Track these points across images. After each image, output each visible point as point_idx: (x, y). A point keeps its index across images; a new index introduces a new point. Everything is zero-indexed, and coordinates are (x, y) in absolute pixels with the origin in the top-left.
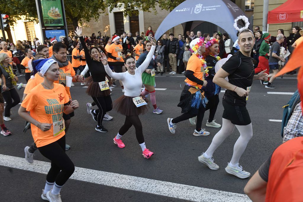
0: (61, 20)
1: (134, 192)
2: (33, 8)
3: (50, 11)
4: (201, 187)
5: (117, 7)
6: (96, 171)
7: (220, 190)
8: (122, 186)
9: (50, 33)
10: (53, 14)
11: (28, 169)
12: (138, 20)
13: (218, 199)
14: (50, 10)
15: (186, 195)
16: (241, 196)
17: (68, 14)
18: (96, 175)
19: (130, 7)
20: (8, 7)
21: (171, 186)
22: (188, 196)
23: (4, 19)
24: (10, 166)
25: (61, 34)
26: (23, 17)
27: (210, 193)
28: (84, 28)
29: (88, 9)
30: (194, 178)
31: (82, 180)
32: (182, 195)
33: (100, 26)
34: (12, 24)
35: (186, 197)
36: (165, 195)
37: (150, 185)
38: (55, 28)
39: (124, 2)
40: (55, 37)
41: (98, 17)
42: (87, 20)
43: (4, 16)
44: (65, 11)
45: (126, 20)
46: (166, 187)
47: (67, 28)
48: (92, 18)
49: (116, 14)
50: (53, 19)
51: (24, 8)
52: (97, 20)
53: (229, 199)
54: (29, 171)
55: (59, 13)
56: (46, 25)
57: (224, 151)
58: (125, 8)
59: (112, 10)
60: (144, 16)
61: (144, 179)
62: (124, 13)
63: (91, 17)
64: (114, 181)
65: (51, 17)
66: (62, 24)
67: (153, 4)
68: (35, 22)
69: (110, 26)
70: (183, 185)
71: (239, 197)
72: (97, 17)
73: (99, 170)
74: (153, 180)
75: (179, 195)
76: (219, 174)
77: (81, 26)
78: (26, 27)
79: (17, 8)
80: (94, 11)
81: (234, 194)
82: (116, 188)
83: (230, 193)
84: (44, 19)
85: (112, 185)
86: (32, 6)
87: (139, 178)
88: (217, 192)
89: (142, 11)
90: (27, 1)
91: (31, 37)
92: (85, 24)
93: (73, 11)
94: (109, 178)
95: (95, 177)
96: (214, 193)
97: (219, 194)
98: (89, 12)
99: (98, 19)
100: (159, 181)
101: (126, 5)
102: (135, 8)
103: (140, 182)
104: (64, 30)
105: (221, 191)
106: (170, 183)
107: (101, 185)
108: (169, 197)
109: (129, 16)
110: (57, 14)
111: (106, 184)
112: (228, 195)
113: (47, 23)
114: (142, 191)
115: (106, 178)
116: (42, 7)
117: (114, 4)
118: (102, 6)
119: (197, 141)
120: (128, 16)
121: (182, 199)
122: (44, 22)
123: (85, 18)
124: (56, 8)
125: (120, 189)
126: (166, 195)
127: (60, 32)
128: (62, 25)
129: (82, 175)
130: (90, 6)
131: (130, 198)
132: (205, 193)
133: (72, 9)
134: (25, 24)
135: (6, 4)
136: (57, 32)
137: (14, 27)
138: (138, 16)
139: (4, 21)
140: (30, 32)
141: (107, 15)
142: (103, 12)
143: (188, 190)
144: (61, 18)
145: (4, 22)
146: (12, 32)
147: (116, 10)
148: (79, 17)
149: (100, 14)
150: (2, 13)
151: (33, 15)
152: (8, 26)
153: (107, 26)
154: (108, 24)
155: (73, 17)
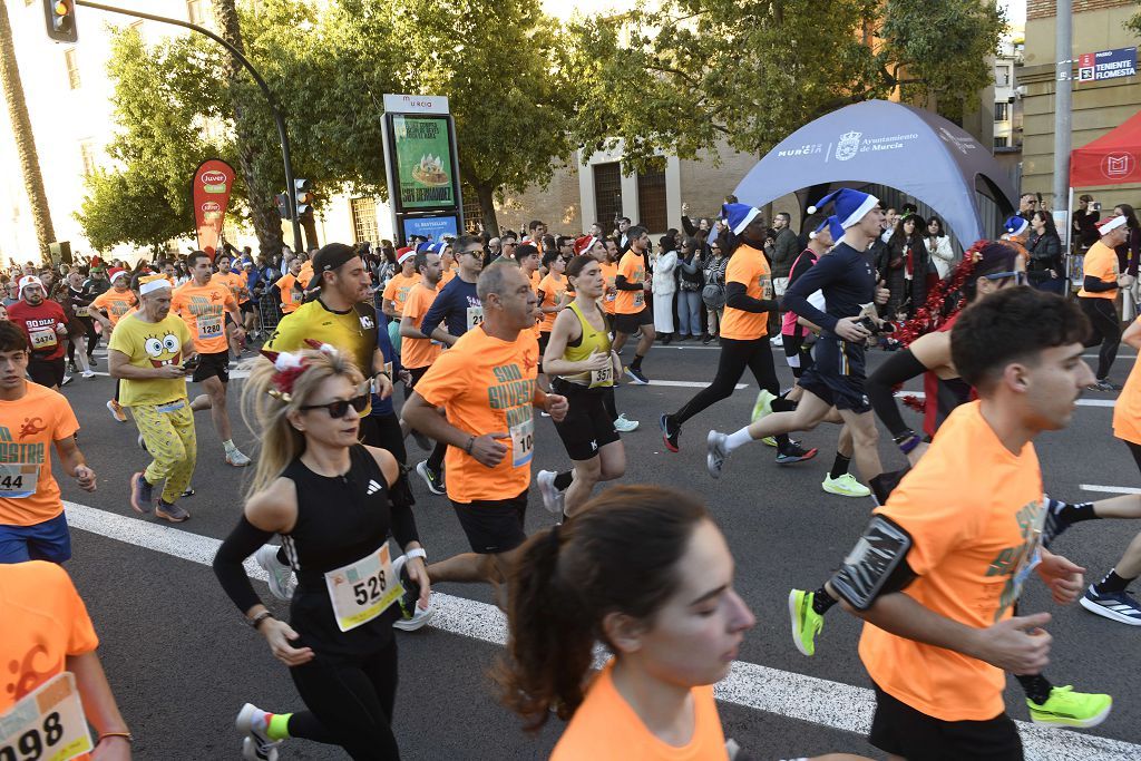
0: (447, 190)
3: (419, 167)
5: (603, 150)
9: (417, 225)
10: (427, 175)
12: (664, 186)
14: (420, 162)
17: (468, 173)
19: (640, 146)
20: (313, 160)
23: (300, 190)
25: (447, 229)
26: (352, 184)
29: (523, 160)
33: (551, 206)
34: (319, 206)
38: (428, 212)
39: (622, 134)
41: (548, 177)
42: (517, 190)
44: (460, 164)
45: (629, 186)
47: (461, 211)
48: (530, 183)
49: (598, 169)
50: (427, 190)
51: (354, 162)
52: (544, 187)
55: (441, 171)
56: (405, 205)
58: (626, 150)
59: (588, 159)
60: (682, 174)
62: (622, 166)
63: (528, 178)
65: (420, 181)
66: (449, 199)
67: (709, 136)
68: (379, 199)
69: (582, 204)
72: (544, 178)
78: (353, 213)
79: (336, 162)
80: (539, 163)
84: (402, 187)
86: (372, 156)
89: (677, 158)
90: (361, 142)
92: (509, 202)
93: (480, 163)
99: (549, 185)
101: (631, 142)
102: (657, 152)
104: (453, 219)
109: (638, 173)
110: (436, 172)
113: (409, 199)
116: (399, 157)
117: (598, 139)
118: (561, 147)
120: (634, 175)
122: (402, 196)
123: (513, 183)
124: (434, 158)
127: (444, 222)
128: (450, 202)
130: (528, 149)
133: (478, 159)
135: (307, 153)
136: (435, 224)
137: (324, 213)
138: (664, 172)
139: (302, 197)
140: (365, 227)
142: (564, 163)
144: (447, 183)
145: (300, 200)
146: (318, 225)
147: (600, 158)
148: (497, 179)
149: (555, 171)
150: (294, 176)
151: (376, 178)
152: (309, 210)
153: (571, 203)
154: (576, 199)
155: (478, 181)
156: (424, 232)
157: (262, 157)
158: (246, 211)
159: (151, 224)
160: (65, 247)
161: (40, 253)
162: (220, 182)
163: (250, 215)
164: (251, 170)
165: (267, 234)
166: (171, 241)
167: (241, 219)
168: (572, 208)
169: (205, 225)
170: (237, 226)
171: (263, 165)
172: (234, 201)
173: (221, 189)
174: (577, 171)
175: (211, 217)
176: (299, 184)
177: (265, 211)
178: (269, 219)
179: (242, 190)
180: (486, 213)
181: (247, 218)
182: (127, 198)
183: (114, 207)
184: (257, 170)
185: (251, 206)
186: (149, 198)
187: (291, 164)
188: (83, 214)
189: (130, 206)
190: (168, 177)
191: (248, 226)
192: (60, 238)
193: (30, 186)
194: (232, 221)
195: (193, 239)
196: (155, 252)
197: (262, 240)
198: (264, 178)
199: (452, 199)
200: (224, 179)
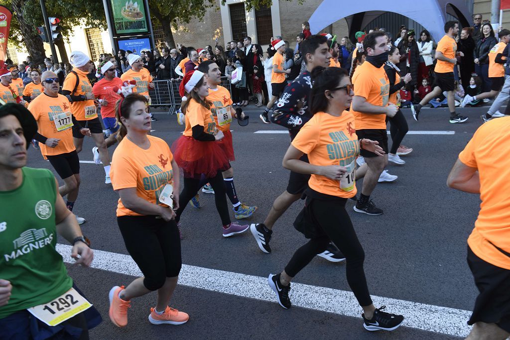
0: (143, 22)
2: (97, 4)
3: (125, 9)
4: (383, 296)
7: (415, 302)
8: (250, 295)
9: (126, 44)
10: (130, 13)
11: (98, 266)
12: (270, 16)
13: (412, 317)
14: (125, 6)
15: (357, 310)
16: (454, 311)
17: (155, 11)
18: (206, 276)
20: (59, 5)
21: (331, 294)
23: (53, 25)
24: (70, 262)
25: (144, 46)
26: (83, 21)
27: (398, 307)
29: (187, 2)
30: (371, 282)
32: (349, 310)
33: (206, 30)
34: (66, 33)
36: (321, 310)
37: (295, 292)
38: (133, 36)
41: (202, 13)
42: (185, 21)
43: (52, 20)
45: (250, 17)
46: (322, 296)
47: (152, 35)
48: (193, 16)
49: (232, 7)
50: (131, 23)
51: (84, 6)
52: (201, 19)
53: (432, 318)
54: (99, 270)
55: (139, 11)
56: (118, 32)
57: (422, 235)
59: (225, 1)
60: (280, 9)
62: (246, 5)
63: (191, 14)
64: (235, 285)
65: (126, 17)
66: (145, 28)
68: (103, 29)
69: (223, 28)
71: (450, 313)
72: (200, 13)
73: (211, 268)
74: (300, 284)
75: (345, 309)
76: (413, 274)
77: (175, 31)
78: (88, 37)
79: (73, 6)
80: (197, 4)
81: (441, 308)
82: (239, 298)
83: (433, 306)
84: (115, 22)
85: (232, 293)
86: (96, 2)
88: (411, 306)
91: (97, 53)
92: (181, 28)
93: (162, 6)
94: (228, 281)
95: (204, 279)
96: (405, 307)
97: (414, 308)
98: (189, 5)
99: (204, 18)
100: (311, 286)
104: (148, 40)
105: (417, 304)
106: (329, 289)
107: (214, 292)
108: (329, 313)
109: (255, 9)
110: (135, 12)
111: (222, 290)
112: (431, 311)
113: (120, 28)
115: (222, 280)
116: (112, 3)
120: (252, 11)
122: (116, 27)
123: (182, 17)
124: (134, 4)
125: (245, 299)
126: (324, 310)
127: (142, 42)
128: (145, 30)
129: (184, 277)
131: (262, 313)
132: (390, 306)
134: (86, 31)
136: (137, 43)
137: (69, 38)
138: (270, 8)
139: (54, 28)
140: (95, 46)
142: (211, 4)
144: (145, 19)
145: (53, 30)
146: (66, 45)
148: (173, 14)
149: (208, 9)
150: (49, 15)
151: (98, 16)
152: (59, 36)
153: (219, 28)
154: (220, 25)
155: (161, 16)
156: (130, 48)
157: (27, 4)
158: (20, 38)
162: (3, 20)
163: (23, 40)
164: (21, 11)
165: (35, 52)
167: (18, 42)
168: (218, 30)
170: (15, 47)
171: (28, 9)
172: (12, 31)
173: (4, 24)
174: (219, 9)
177: (32, 39)
178: (35, 42)
179: (17, 25)
180: (167, 35)
181: (21, 42)
184: (25, 12)
185: (24, 35)
187: (45, 8)
191: (23, 46)
198: (30, 17)
199: (147, 28)
200: (5, 17)
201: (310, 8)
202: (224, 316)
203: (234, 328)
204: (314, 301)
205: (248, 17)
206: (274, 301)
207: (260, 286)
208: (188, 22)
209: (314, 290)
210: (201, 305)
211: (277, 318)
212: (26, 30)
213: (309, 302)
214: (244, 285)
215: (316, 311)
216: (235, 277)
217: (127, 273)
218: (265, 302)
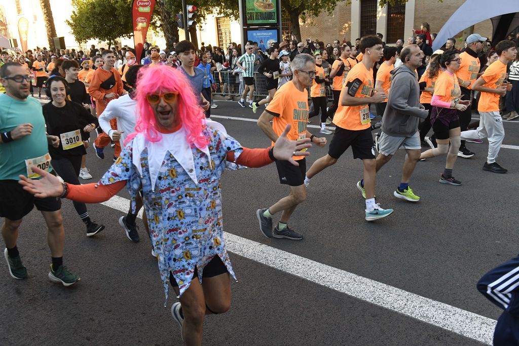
0: (273, 13)
1: (381, 308)
6: (318, 263)
8: (361, 296)
9: (254, 34)
10: (262, 4)
12: (404, 13)
17: (286, 3)
18: (318, 270)
21: (449, 311)
22: (482, 336)
23: (190, 12)
25: (271, 37)
26: (218, 9)
28: (307, 27)
31: (295, 273)
32: (470, 331)
33: (334, 24)
34: (199, 21)
35: (477, 336)
36: (437, 325)
37: (409, 302)
38: (261, 27)
40: (261, 41)
41: (333, 7)
42: (314, 14)
45: (381, 13)
46: (440, 311)
47: (281, 27)
48: (322, 10)
50: (260, 13)
52: (330, 13)
55: (270, 2)
56: (249, 22)
60: (415, 6)
61: (400, 291)
63: (321, 7)
64: (347, 284)
65: (258, 8)
66: (274, 19)
68: (233, 18)
69: (352, 23)
70: (474, 315)
72: (331, 7)
73: (323, 263)
74: (415, 295)
75: (465, 330)
77: (303, 24)
78: (218, 26)
82: (350, 297)
84: (247, 11)
85: (343, 291)
87: (391, 288)
91: (224, 42)
92: (309, 21)
94: (339, 278)
95: (315, 272)
99: (333, 12)
103: (391, 295)
104: (276, 31)
106: (447, 305)
107: (324, 287)
108: (445, 330)
110: (267, 3)
111: (333, 286)
113: (251, 18)
114: (396, 310)
115: (333, 277)
119: (507, 240)
120: (386, 6)
121: (470, 339)
122: (248, 17)
123: (312, 10)
125: (356, 299)
126: (440, 326)
127: (270, 33)
128: (274, 21)
131: (373, 317)
134: (217, 20)
136: (265, 34)
137: (202, 25)
138: (405, 5)
139: (190, 16)
140: (224, 35)
141: (349, 4)
143: (483, 325)
144: (275, 11)
146: (198, 32)
148: (303, 7)
149: (338, 3)
150: (187, 3)
151: (232, 5)
152: (194, 23)
153: (347, 23)
154: (348, 19)
155: (291, 8)
156: (258, 38)
158: (159, 23)
159: (108, 29)
160: (62, 40)
161: (48, 42)
162: (147, 6)
163: (161, 25)
165: (171, 37)
166: (118, 39)
167: (156, 27)
168: (346, 25)
169: (137, 30)
170: (153, 31)
172: (152, 17)
173: (147, 10)
174: (350, 3)
175: (140, 25)
176: (190, 8)
177: (170, 23)
178: (172, 28)
179: (157, 11)
180: (294, 27)
181: (159, 27)
182: (95, 13)
183: (88, 18)
185: (162, 20)
186: (107, 14)
188: (71, 22)
189: (96, 18)
190: (117, 2)
191: (160, 31)
192: (59, 34)
193: (43, 4)
194: (151, 28)
195: (130, 38)
196: (110, 44)
197: (167, 40)
198: (170, 4)
199: (276, 19)
200: (149, 4)
201: (450, 6)
202: (334, 312)
203: (343, 325)
204: (430, 315)
205: (379, 13)
206: (386, 307)
207: (372, 289)
208: (317, 15)
209: (431, 304)
210: (311, 297)
211: (389, 324)
212: (165, 16)
213: (425, 315)
214: (355, 286)
215: (431, 325)
216: (347, 276)
217: (241, 254)
218: (376, 306)
